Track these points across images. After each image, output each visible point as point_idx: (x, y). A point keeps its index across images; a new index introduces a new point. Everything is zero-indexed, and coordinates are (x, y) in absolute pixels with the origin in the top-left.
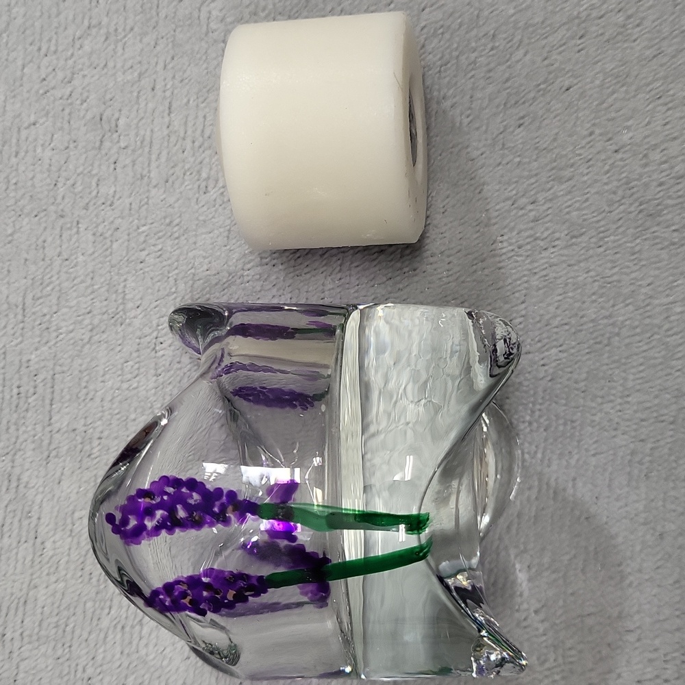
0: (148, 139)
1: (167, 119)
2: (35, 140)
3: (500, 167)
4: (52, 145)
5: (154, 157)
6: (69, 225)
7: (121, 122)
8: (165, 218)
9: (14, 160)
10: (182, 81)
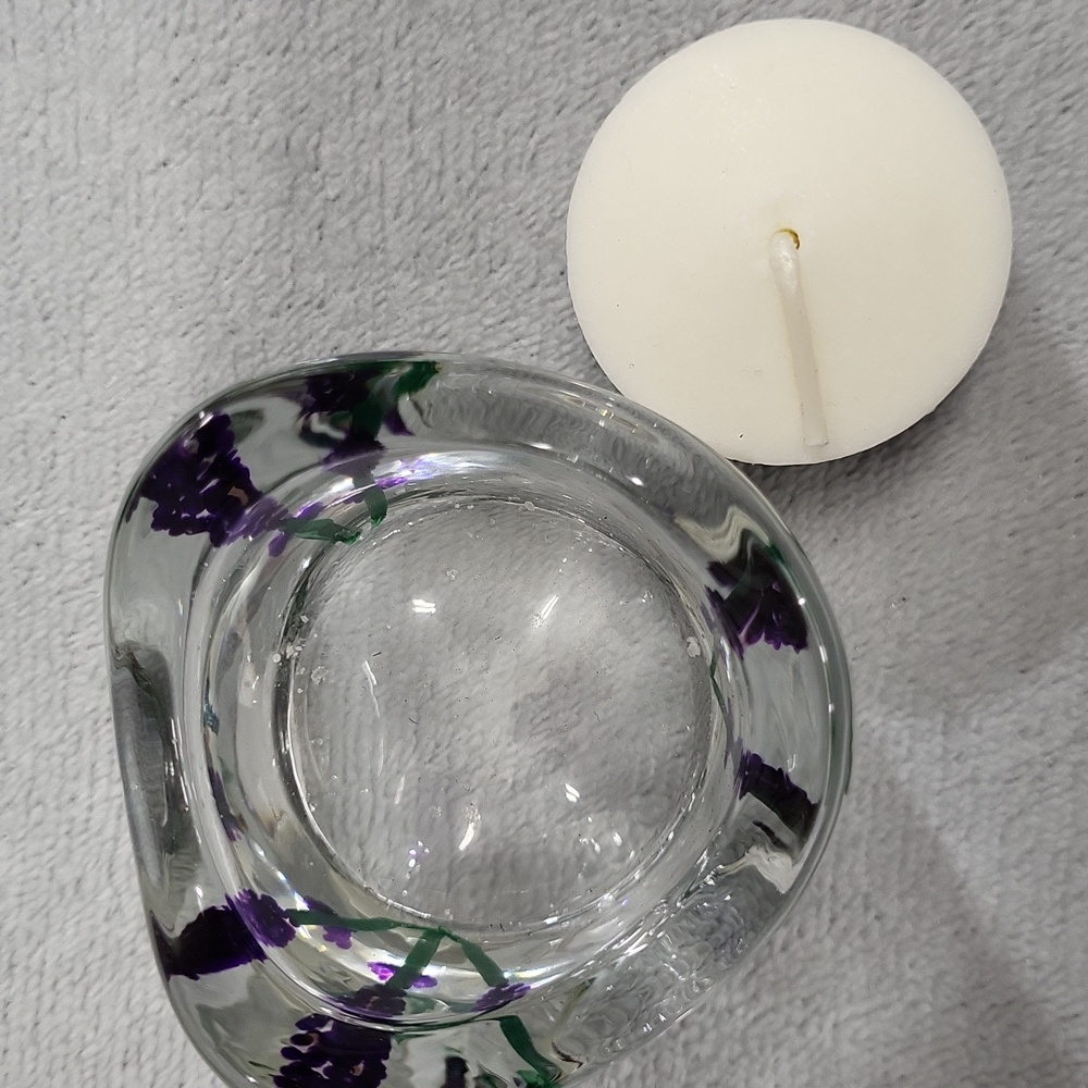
0: (376, 179)
1: (407, 141)
2: (170, 194)
3: (1032, 189)
4: (202, 201)
5: (389, 212)
6: (247, 349)
7: (325, 151)
8: (422, 322)
9: (135, 233)
10: (430, 67)
